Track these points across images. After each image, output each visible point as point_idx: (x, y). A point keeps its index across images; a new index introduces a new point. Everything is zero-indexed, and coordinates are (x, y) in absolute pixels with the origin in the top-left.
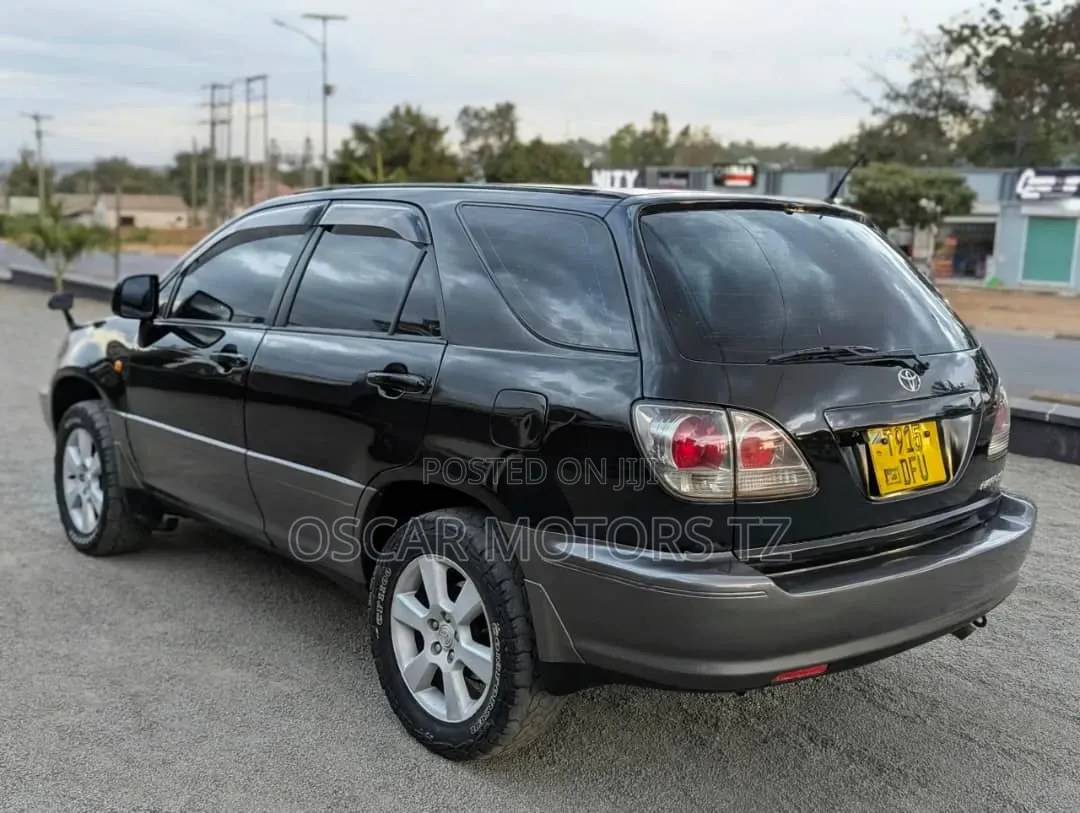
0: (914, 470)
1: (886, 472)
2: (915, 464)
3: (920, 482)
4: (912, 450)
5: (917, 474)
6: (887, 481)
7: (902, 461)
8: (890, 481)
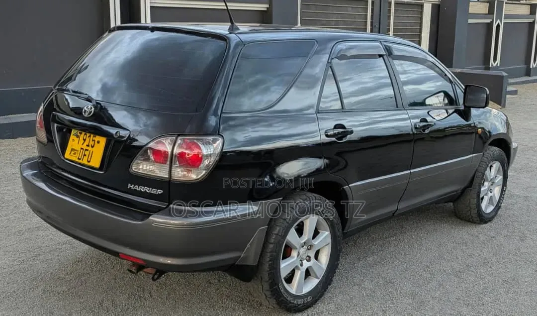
0: (85, 155)
1: (72, 150)
2: (87, 153)
3: (85, 162)
4: (88, 146)
5: (85, 158)
6: (70, 153)
7: (82, 149)
8: (72, 154)
